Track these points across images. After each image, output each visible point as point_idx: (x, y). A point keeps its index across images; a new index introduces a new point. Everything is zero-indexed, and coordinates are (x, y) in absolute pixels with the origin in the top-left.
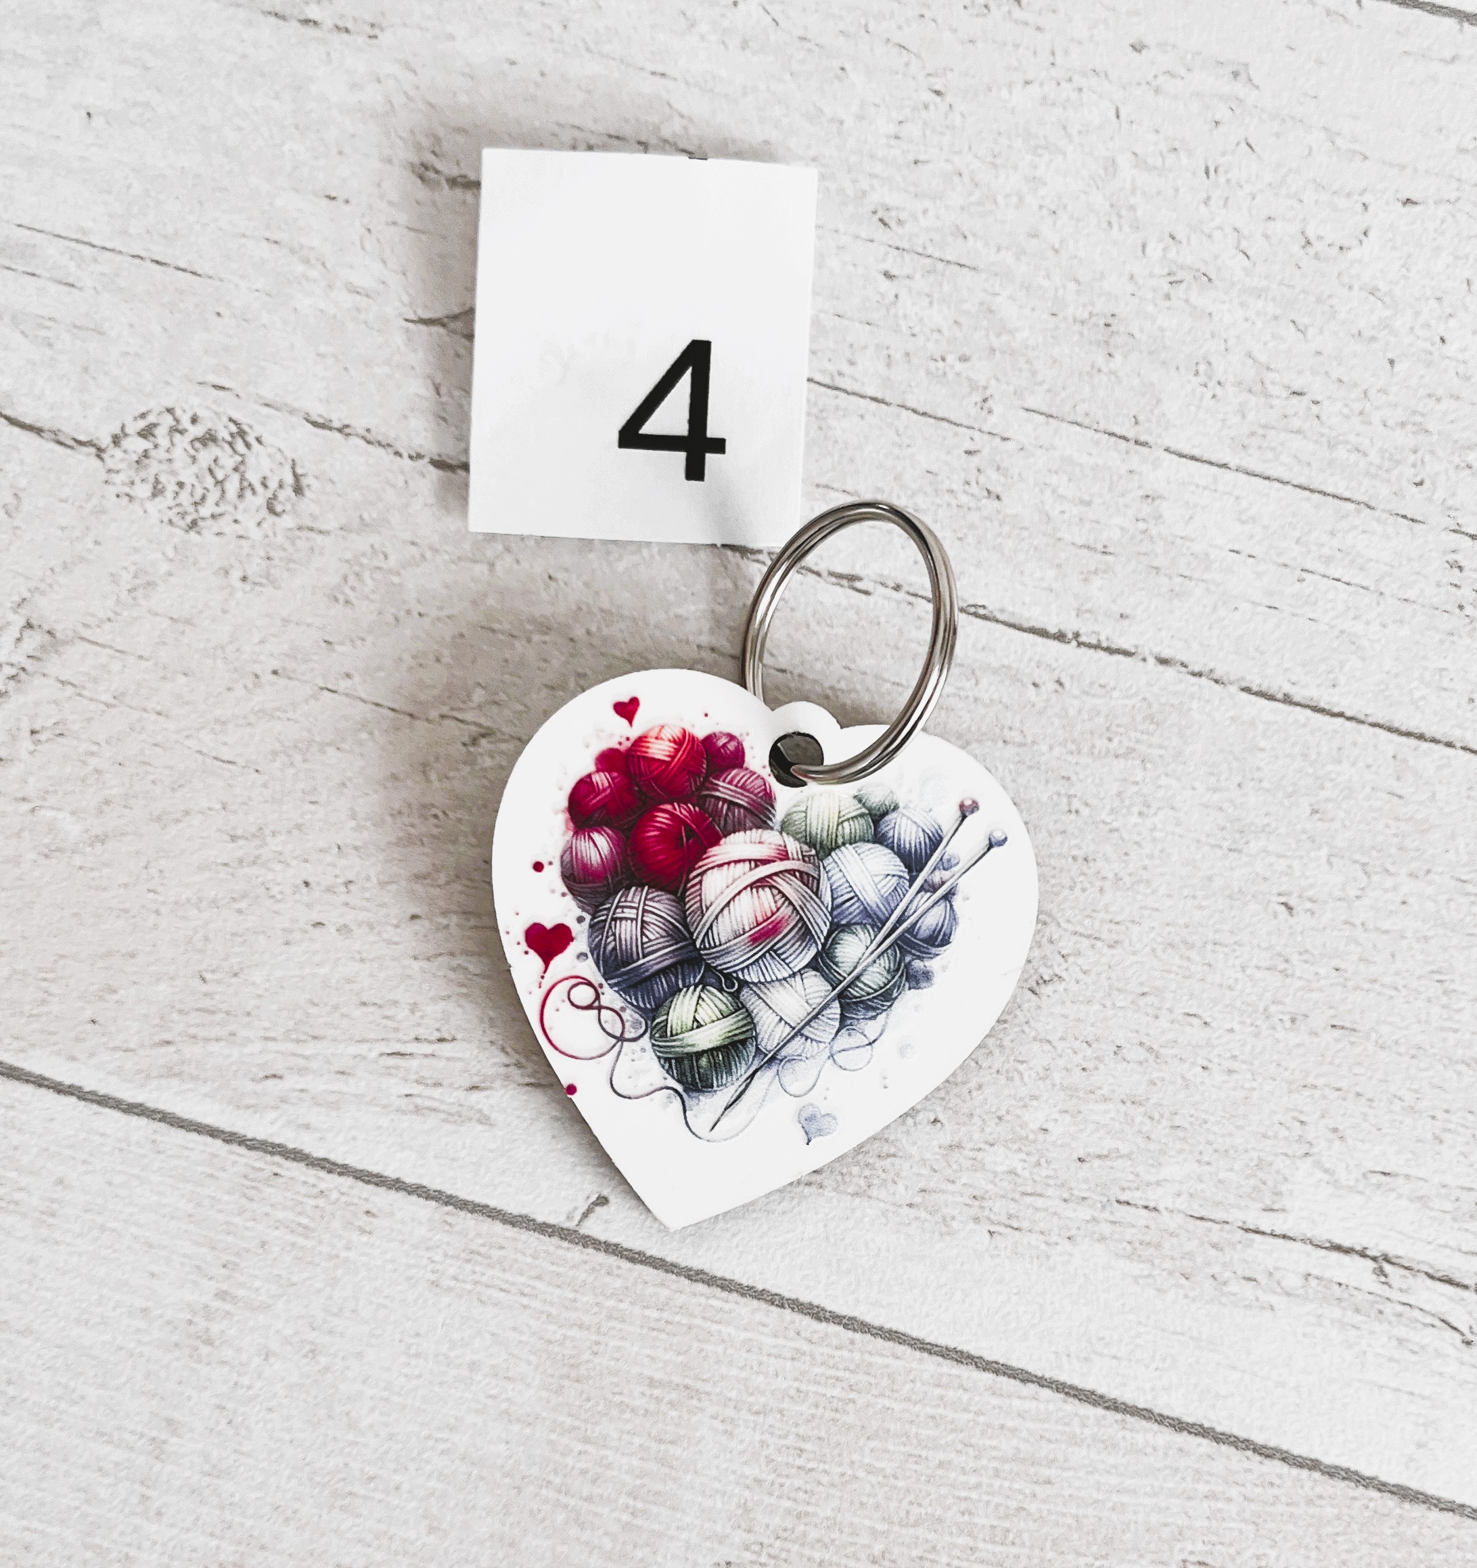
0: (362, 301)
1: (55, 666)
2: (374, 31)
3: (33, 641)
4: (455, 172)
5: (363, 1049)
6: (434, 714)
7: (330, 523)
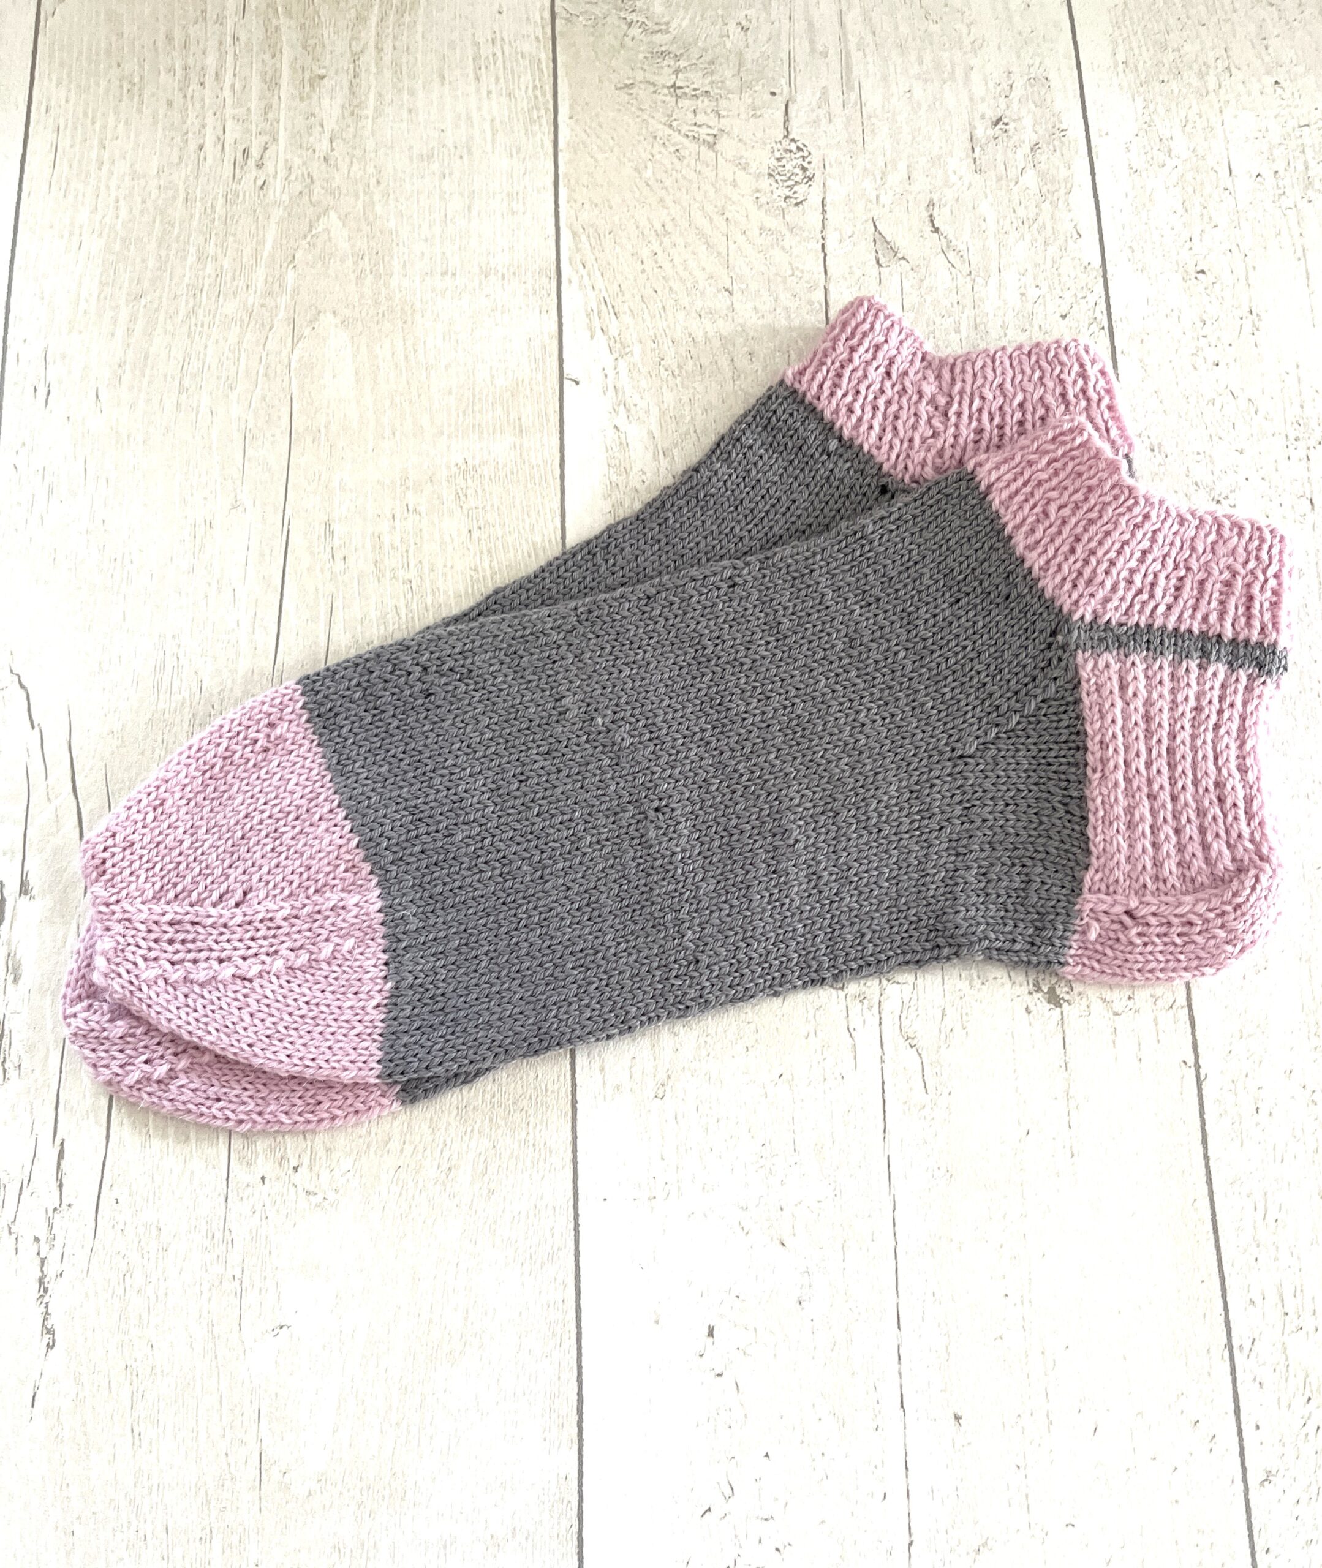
0: (874, 201)
1: (703, 149)
2: (978, 171)
3: (710, 139)
4: (935, 214)
5: (604, 290)
6: (731, 274)
7: (788, 218)
